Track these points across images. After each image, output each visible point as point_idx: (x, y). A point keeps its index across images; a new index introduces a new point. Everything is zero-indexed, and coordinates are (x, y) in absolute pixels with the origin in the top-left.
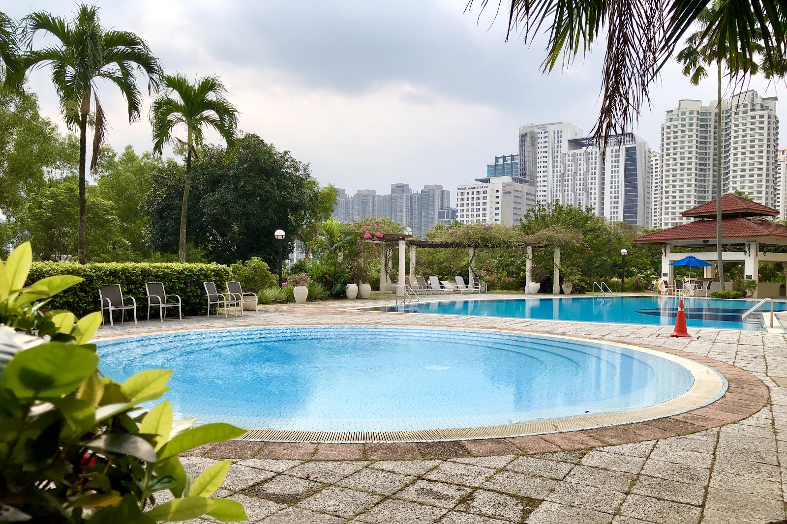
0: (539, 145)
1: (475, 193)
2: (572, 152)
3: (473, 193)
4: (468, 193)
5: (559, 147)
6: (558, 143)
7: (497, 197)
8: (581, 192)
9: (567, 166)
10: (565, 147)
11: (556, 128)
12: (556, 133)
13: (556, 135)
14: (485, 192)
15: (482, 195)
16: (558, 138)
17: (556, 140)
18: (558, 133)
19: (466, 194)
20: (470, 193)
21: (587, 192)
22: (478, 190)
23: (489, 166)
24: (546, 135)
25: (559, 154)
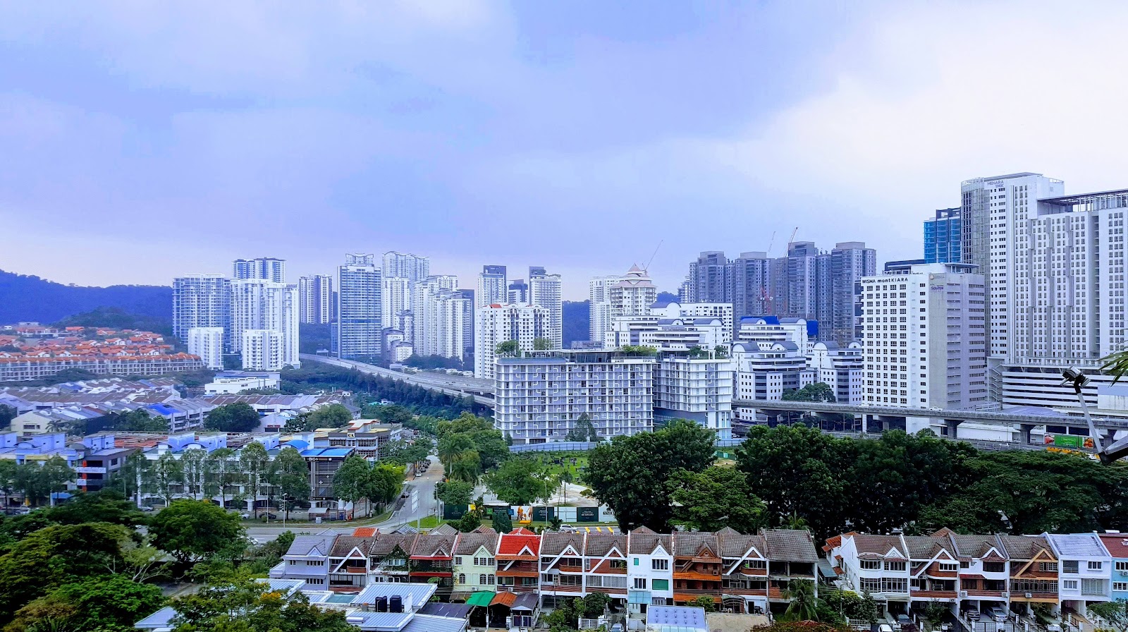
0: (992, 208)
1: (889, 288)
2: (1044, 218)
3: (885, 287)
4: (878, 288)
5: (1024, 210)
6: (1021, 204)
7: (922, 294)
8: (1062, 277)
9: (1037, 238)
10: (1033, 211)
11: (1018, 182)
12: (1018, 189)
13: (1018, 192)
14: (903, 287)
15: (898, 291)
16: (1021, 197)
17: (1018, 200)
18: (1021, 190)
19: (874, 288)
20: (881, 288)
21: (1071, 278)
22: (893, 283)
23: (926, 223)
24: (1002, 193)
25: (1024, 221)
